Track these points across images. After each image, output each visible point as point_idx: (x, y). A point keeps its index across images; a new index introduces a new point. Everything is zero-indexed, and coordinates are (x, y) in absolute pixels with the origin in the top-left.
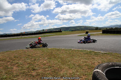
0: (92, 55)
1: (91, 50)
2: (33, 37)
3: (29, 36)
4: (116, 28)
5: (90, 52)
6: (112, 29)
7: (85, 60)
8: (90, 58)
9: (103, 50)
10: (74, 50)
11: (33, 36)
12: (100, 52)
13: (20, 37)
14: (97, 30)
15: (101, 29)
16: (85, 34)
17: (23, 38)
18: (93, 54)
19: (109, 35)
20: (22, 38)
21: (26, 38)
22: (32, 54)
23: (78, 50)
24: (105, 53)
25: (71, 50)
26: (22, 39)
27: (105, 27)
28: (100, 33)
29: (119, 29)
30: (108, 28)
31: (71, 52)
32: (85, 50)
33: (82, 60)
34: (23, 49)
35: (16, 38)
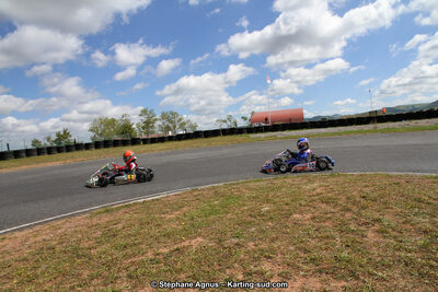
2: (423, 129)
3: (404, 122)
11: (423, 122)
13: (370, 126)
17: (382, 131)
20: (376, 132)
21: (394, 130)
22: (430, 197)
26: (379, 134)
34: (390, 173)
35: (355, 132)
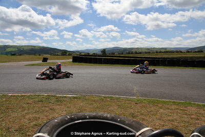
0: (50, 103)
1: (50, 94)
4: (94, 54)
5: (48, 97)
6: (88, 55)
7: (34, 115)
8: (47, 109)
9: (71, 92)
10: (14, 96)
12: (65, 97)
14: (64, 55)
15: (71, 55)
16: (41, 62)
18: (53, 100)
19: (83, 65)
23: (22, 96)
24: (74, 98)
25: (5, 96)
27: (78, 52)
28: (68, 62)
29: (99, 56)
30: (83, 54)
31: (6, 101)
32: (38, 94)
33: (27, 117)
